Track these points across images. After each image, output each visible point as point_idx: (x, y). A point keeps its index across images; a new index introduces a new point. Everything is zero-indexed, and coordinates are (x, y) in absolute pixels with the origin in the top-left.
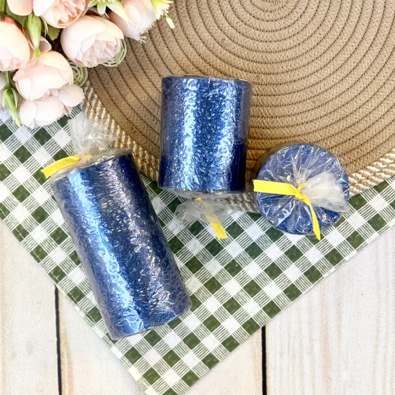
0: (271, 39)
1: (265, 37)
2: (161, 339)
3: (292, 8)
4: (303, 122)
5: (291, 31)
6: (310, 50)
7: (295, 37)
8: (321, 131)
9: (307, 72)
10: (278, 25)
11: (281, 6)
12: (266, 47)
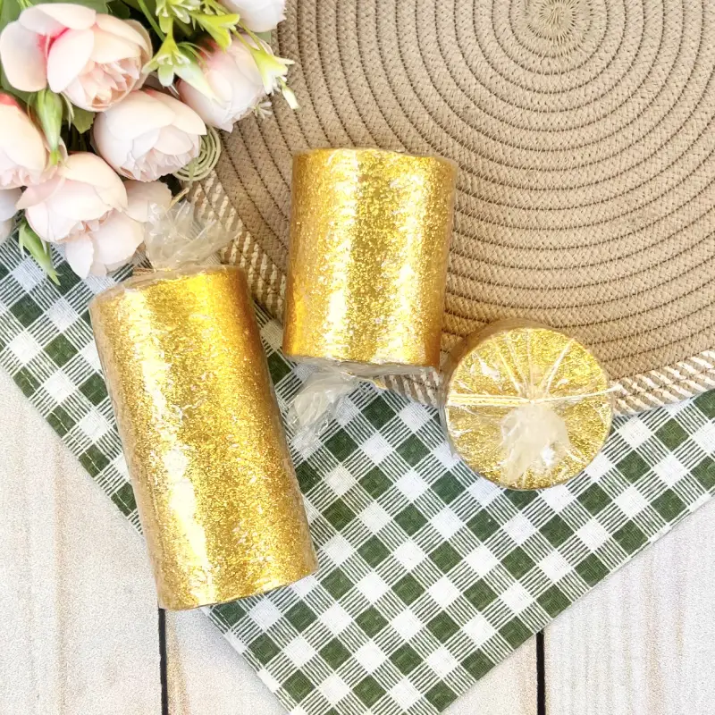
0: (553, 107)
1: (542, 103)
2: (349, 655)
3: (591, 50)
4: (612, 257)
5: (589, 91)
6: (624, 127)
7: (598, 104)
8: (646, 274)
9: (620, 166)
10: (565, 81)
11: (572, 47)
12: (545, 121)
